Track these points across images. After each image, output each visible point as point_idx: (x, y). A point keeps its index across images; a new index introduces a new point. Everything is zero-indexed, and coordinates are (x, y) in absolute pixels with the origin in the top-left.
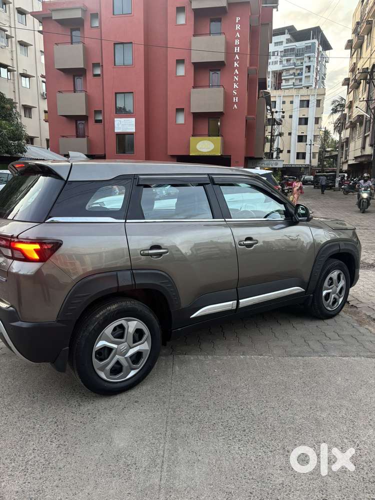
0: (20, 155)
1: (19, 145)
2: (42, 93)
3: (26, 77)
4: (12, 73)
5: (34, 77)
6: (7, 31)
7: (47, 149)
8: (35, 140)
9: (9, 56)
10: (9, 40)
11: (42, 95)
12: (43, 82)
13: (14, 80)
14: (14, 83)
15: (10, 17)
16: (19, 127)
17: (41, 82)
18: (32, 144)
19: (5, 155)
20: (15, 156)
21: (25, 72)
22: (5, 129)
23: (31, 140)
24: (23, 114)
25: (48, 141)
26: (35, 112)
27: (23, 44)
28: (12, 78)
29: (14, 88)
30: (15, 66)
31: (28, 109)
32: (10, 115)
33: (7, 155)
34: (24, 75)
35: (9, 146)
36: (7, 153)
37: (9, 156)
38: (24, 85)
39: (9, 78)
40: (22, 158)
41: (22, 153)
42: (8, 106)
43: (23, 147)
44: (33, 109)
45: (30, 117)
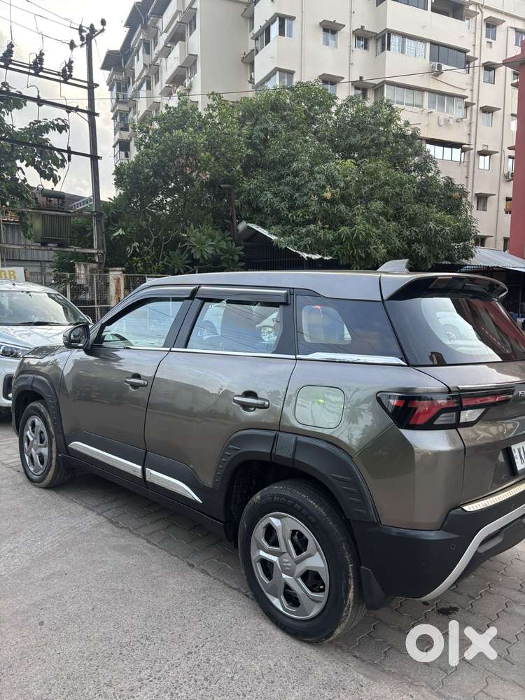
0: (464, 261)
1: (465, 248)
2: (506, 172)
3: (485, 155)
4: (467, 153)
5: (498, 152)
6: (467, 97)
7: (504, 251)
8: (488, 241)
9: (466, 129)
10: (469, 109)
11: (506, 177)
12: (510, 157)
13: (468, 162)
14: (468, 166)
15: (473, 78)
16: (468, 222)
17: (506, 158)
18: (483, 245)
19: (443, 263)
20: (457, 263)
21: (485, 148)
22: (449, 225)
23: (481, 241)
24: (475, 204)
25: (506, 240)
26: (492, 202)
27: (487, 110)
28: (466, 160)
29: (468, 173)
30: (473, 142)
31: (482, 199)
32: (458, 207)
33: (447, 263)
34: (483, 153)
35: (450, 249)
36: (447, 259)
37: (450, 263)
38: (481, 166)
39: (462, 161)
40: (466, 265)
41: (467, 259)
42: (457, 194)
43: (470, 251)
44: (490, 199)
45: (485, 210)
